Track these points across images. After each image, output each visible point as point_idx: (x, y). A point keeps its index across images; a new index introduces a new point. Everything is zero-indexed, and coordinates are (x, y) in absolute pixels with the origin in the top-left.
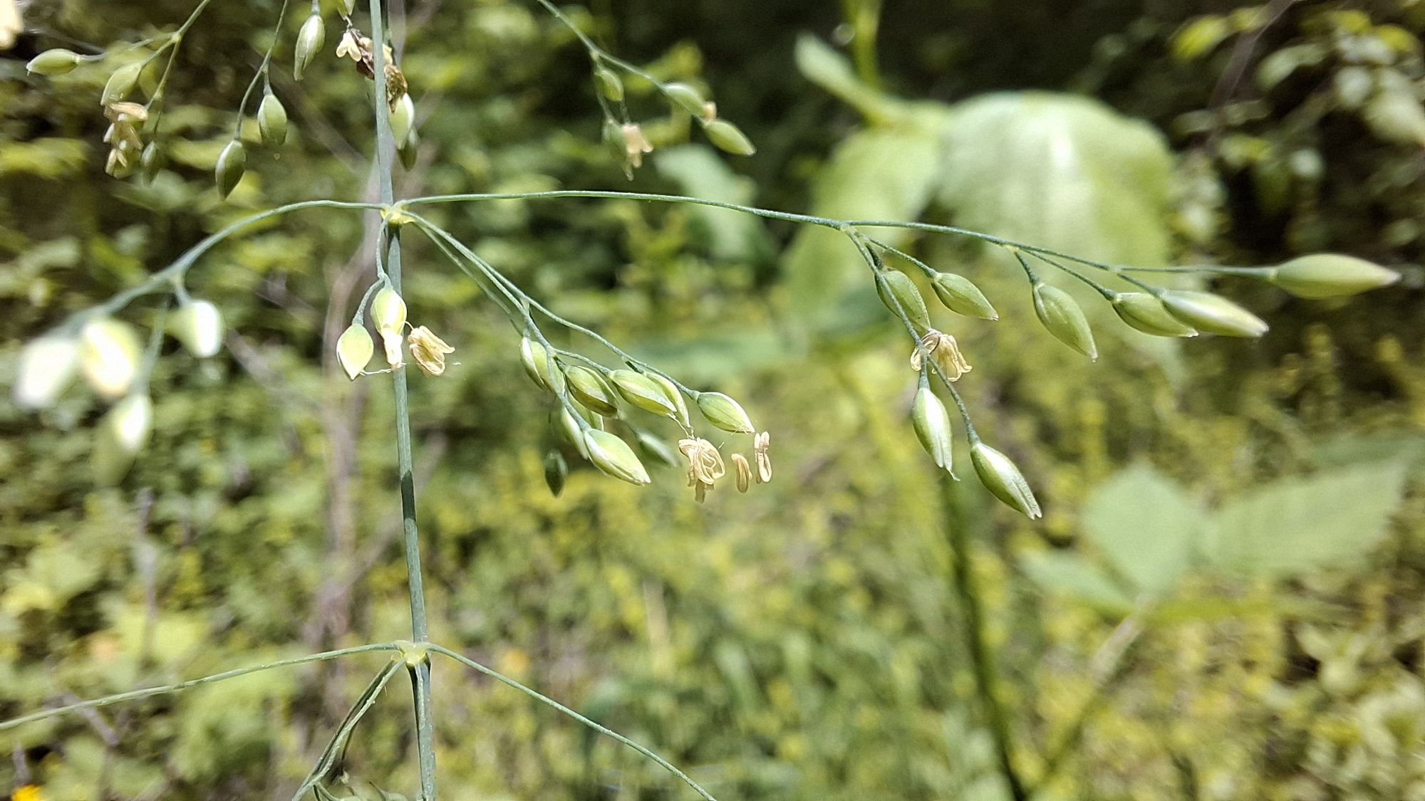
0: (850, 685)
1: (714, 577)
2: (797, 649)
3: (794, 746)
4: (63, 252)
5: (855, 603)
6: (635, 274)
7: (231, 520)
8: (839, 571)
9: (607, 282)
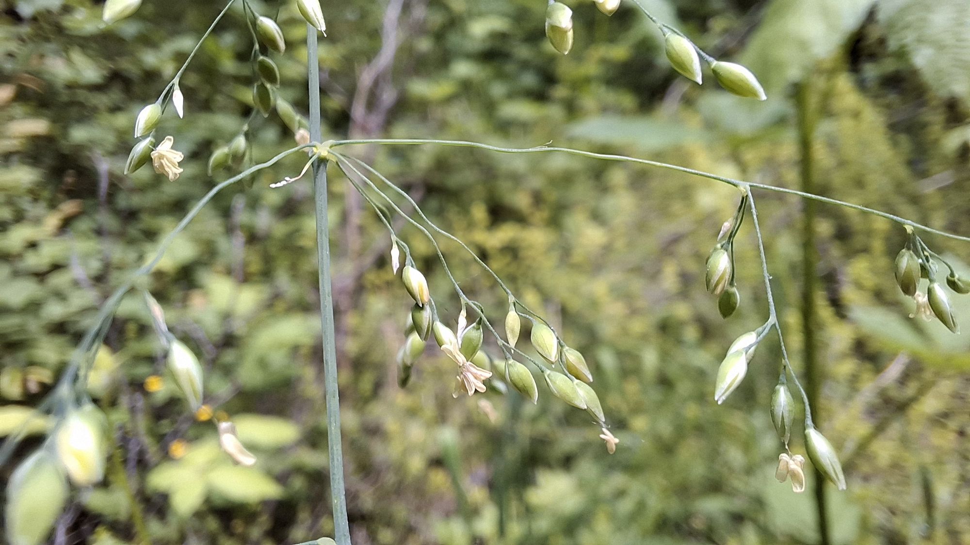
0: (684, 387)
1: (594, 304)
2: (650, 359)
3: (640, 423)
4: (187, 44)
5: (691, 334)
6: (560, 92)
7: (280, 229)
8: (682, 311)
9: (539, 96)
